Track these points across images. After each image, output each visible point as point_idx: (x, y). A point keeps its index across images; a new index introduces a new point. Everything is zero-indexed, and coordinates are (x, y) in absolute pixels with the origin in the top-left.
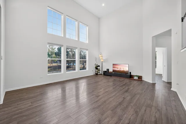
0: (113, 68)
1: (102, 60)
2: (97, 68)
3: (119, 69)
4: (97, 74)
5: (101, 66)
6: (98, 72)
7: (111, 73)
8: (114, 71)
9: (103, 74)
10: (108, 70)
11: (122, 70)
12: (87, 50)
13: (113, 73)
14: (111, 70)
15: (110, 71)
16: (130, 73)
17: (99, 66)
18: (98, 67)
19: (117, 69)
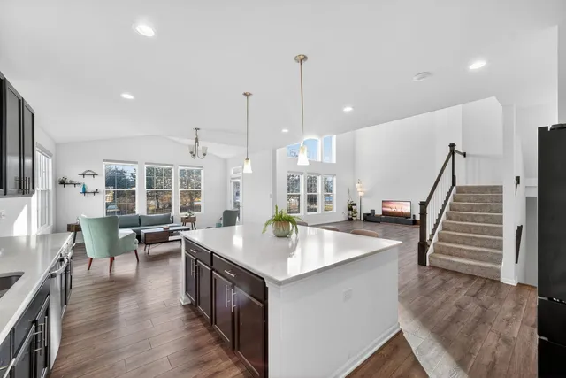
0: (383, 207)
1: (361, 194)
2: (350, 209)
3: (393, 210)
4: (350, 220)
5: (358, 205)
7: (379, 216)
8: (384, 213)
9: (362, 219)
10: (373, 211)
11: (399, 210)
12: (334, 175)
13: (384, 216)
14: (379, 212)
15: (377, 213)
17: (355, 205)
18: (353, 207)
19: (389, 210)
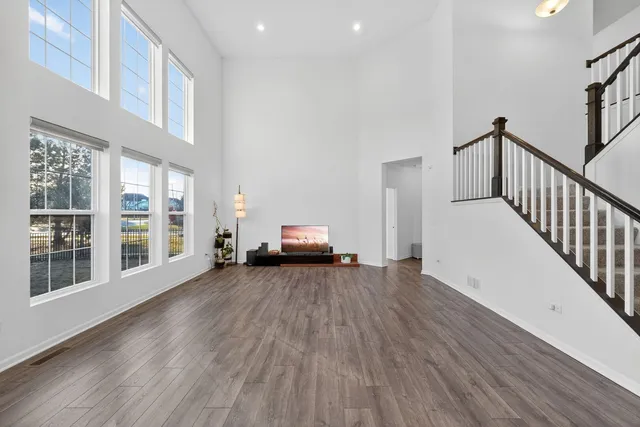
0: (282, 238)
1: (237, 214)
2: (219, 245)
3: (301, 241)
5: (234, 235)
6: (228, 256)
7: (277, 254)
8: (284, 247)
9: (244, 261)
10: (265, 245)
11: (311, 242)
12: (191, 172)
13: (284, 254)
14: (275, 247)
15: (271, 248)
16: (331, 248)
18: (225, 241)
19: (294, 242)
